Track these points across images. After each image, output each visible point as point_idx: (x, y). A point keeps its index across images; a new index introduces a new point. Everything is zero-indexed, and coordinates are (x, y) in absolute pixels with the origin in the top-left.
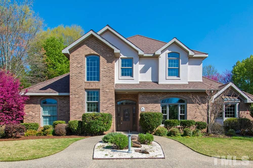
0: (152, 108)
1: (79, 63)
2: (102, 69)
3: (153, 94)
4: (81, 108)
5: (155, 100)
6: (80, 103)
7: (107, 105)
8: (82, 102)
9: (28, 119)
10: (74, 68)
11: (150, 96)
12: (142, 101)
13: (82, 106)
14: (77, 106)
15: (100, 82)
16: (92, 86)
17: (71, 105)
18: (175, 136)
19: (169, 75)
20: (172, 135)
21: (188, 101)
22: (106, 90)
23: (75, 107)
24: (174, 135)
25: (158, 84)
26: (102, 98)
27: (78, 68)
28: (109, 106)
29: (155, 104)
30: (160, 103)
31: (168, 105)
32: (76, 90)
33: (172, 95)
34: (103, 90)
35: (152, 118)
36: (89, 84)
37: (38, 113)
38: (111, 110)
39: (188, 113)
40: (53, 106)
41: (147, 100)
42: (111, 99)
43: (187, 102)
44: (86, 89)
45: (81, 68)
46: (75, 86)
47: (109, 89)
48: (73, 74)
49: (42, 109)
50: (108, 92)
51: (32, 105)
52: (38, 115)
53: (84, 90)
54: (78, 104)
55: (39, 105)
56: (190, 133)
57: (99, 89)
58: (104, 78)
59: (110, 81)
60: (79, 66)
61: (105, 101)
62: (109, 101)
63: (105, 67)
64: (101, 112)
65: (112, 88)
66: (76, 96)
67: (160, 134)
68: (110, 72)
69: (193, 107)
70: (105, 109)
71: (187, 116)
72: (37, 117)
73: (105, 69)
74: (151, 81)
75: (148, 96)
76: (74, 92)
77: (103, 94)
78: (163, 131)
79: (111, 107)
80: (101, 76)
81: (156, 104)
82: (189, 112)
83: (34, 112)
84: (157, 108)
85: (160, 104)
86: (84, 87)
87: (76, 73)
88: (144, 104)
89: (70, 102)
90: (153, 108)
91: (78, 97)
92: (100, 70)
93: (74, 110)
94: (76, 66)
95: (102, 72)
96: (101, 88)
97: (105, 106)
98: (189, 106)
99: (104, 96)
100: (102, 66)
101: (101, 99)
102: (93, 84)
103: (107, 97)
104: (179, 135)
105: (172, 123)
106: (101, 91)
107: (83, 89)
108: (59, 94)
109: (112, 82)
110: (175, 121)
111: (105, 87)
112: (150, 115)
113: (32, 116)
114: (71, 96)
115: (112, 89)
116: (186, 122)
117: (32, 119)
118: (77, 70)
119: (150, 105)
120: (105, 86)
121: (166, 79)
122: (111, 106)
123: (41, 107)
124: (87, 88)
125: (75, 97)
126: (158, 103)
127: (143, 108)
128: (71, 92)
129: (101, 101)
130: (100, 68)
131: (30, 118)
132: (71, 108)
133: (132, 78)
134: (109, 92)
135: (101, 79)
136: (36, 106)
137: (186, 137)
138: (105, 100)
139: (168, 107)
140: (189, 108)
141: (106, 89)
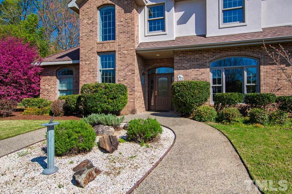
0: (195, 75)
1: (89, 19)
2: (118, 22)
3: (197, 54)
4: (92, 78)
5: (201, 62)
6: (91, 71)
7: (124, 72)
8: (93, 70)
9: (44, 93)
10: (84, 25)
11: (193, 57)
12: (179, 66)
13: (93, 75)
14: (87, 76)
15: (115, 41)
16: (106, 48)
17: (80, 74)
18: (230, 122)
19: (225, 21)
20: (224, 121)
21: (262, 61)
22: (124, 52)
23: (85, 77)
24: (229, 120)
25: (205, 37)
26: (118, 63)
27: (89, 24)
28: (127, 74)
29: (201, 69)
30: (209, 67)
31: (224, 70)
32: (87, 55)
33: (231, 53)
34: (119, 52)
35: (187, 90)
36: (101, 45)
37: (54, 87)
38: (130, 79)
39: (262, 82)
40: (70, 77)
41: (186, 63)
42: (130, 64)
43: (260, 62)
44: (98, 53)
45: (92, 24)
46: (86, 50)
47: (127, 50)
48: (84, 34)
49: (58, 81)
50: (126, 54)
51: (49, 77)
52: (54, 89)
53: (97, 53)
54: (88, 73)
55: (55, 77)
56: (262, 119)
57: (115, 51)
58: (121, 35)
59: (128, 39)
60: (90, 22)
61: (122, 68)
62: (127, 67)
63: (122, 19)
64: (117, 82)
65: (132, 48)
66: (87, 63)
67: (201, 117)
68: (129, 25)
69: (272, 70)
70: (122, 78)
71: (260, 87)
72: (53, 91)
73: (122, 22)
74: (196, 35)
75: (189, 58)
76: (84, 57)
77: (120, 58)
78: (206, 112)
79: (130, 75)
80: (117, 32)
81: (203, 69)
82: (264, 80)
83: (50, 86)
84: (204, 75)
85: (209, 69)
86: (96, 50)
87: (87, 32)
88: (182, 70)
89: (80, 71)
90: (197, 75)
91: (89, 64)
92: (116, 24)
93: (84, 81)
94: (86, 22)
95: (118, 26)
96: (117, 50)
97: (122, 74)
98: (265, 70)
99: (121, 60)
100: (118, 18)
101: (117, 65)
102: (106, 44)
103: (125, 61)
104: (238, 122)
105: (227, 99)
106: (117, 54)
107: (94, 53)
108: (73, 62)
109: (131, 40)
110: (231, 95)
111: (122, 48)
112: (185, 86)
113: (48, 90)
114: (80, 63)
115: (131, 50)
116: (256, 96)
117: (48, 94)
118: (88, 28)
119: (193, 71)
120: (122, 46)
121: (219, 28)
122: (130, 73)
123: (58, 80)
124: (100, 50)
125: (85, 64)
126: (206, 68)
127: (181, 76)
128: (81, 58)
129: (117, 68)
130: (116, 22)
131: (45, 93)
132: (80, 79)
133: (163, 33)
134: (128, 54)
135: (117, 37)
136: (52, 78)
137: (255, 125)
138: (121, 66)
139: (224, 73)
140: (264, 72)
141: (123, 50)
